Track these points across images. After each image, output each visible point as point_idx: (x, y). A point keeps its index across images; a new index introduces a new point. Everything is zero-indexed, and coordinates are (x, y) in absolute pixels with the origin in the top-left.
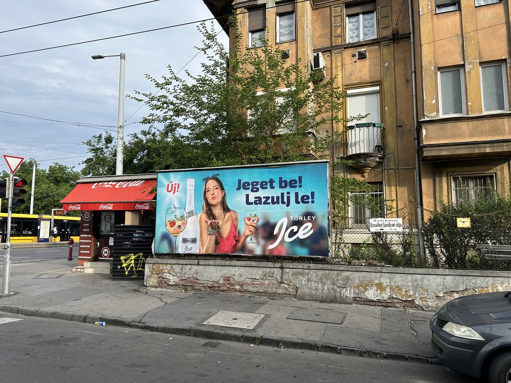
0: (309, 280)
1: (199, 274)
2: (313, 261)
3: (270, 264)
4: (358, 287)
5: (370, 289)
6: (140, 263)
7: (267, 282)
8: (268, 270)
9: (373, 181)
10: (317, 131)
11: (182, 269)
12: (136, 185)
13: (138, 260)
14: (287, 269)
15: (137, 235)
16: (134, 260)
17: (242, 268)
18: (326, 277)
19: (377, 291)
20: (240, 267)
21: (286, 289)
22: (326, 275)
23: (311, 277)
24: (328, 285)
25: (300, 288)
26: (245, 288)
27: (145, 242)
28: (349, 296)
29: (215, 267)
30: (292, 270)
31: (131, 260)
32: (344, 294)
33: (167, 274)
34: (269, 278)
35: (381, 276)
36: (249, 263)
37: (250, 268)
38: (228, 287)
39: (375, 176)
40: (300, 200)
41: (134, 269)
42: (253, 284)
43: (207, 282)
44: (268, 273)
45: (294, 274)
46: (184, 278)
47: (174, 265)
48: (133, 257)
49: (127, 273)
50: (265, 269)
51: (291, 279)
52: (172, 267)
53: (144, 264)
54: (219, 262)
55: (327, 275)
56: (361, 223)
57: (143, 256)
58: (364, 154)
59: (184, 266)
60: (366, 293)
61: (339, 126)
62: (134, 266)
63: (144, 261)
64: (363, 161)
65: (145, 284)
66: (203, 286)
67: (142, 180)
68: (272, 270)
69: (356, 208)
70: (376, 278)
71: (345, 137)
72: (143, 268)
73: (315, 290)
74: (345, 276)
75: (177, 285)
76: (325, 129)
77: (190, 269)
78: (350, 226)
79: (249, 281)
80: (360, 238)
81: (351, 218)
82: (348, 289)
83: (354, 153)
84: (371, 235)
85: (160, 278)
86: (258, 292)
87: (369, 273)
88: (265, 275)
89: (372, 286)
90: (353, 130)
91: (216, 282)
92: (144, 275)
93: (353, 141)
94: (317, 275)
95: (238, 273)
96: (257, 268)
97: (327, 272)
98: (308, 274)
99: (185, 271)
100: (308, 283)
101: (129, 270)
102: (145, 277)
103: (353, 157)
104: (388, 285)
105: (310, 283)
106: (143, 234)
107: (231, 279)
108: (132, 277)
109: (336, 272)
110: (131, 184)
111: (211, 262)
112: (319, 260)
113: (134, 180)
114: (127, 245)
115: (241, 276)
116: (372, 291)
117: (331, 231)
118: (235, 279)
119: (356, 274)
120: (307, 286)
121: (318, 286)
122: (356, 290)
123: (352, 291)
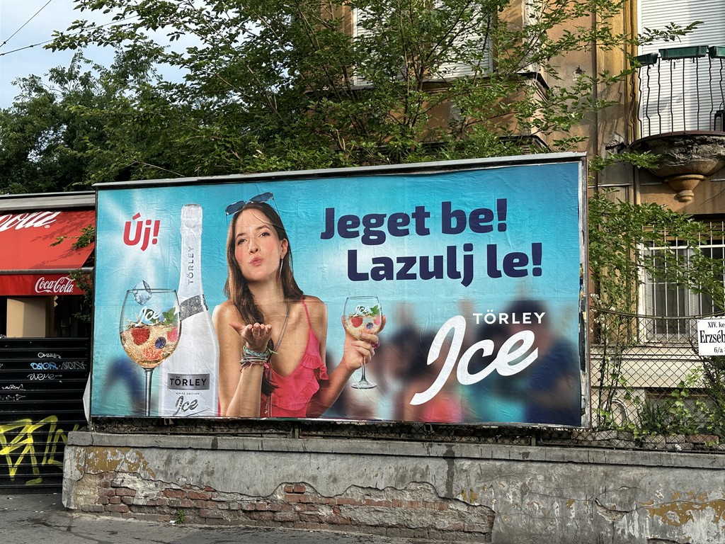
0: (525, 491)
1: (216, 475)
2: (538, 439)
3: (416, 447)
4: (662, 511)
5: (698, 517)
6: (51, 446)
7: (408, 497)
8: (410, 464)
9: (709, 212)
10: (550, 70)
11: (168, 462)
12: (37, 225)
13: (44, 438)
14: (463, 462)
15: (40, 367)
16: (35, 435)
17: (339, 459)
18: (574, 483)
19: (716, 521)
20: (332, 457)
21: (461, 516)
22: (572, 479)
23: (530, 484)
24: (579, 506)
25: (499, 514)
26: (346, 513)
27: (64, 385)
28: (637, 534)
29: (261, 456)
30: (477, 463)
31: (26, 437)
32: (623, 531)
33: (127, 476)
34: (413, 486)
36: (356, 444)
37: (361, 459)
38: (298, 512)
39: (713, 199)
40: (500, 266)
41: (34, 462)
42: (369, 503)
43: (240, 498)
44: (409, 473)
45: (483, 475)
46: (174, 487)
47: (147, 451)
48: (30, 429)
49: (12, 473)
50: (401, 462)
51: (474, 489)
52: (141, 457)
53: (61, 447)
54: (272, 441)
55: (576, 476)
56: (673, 330)
57: (59, 426)
58: (684, 135)
59: (175, 454)
60: (685, 528)
61: (612, 56)
62: (33, 452)
63: (60, 439)
64: (682, 157)
65: (65, 503)
66: (229, 510)
67: (53, 210)
68: (422, 464)
69: (660, 290)
70: (714, 485)
71: (630, 87)
72: (60, 458)
73: (544, 518)
74: (628, 481)
75: (154, 507)
76: (573, 64)
77: (191, 462)
78: (644, 340)
79: (358, 495)
80: (669, 373)
81: (646, 317)
82: (636, 515)
83: (655, 132)
84: (700, 364)
85: (106, 485)
86: (382, 526)
87: (695, 473)
88: (402, 479)
89: (702, 509)
90: (654, 68)
91: (265, 498)
92: (61, 478)
93: (654, 98)
94: (548, 479)
95: (325, 472)
96: (379, 460)
97: (578, 468)
98: (522, 475)
99: (178, 466)
100: (522, 501)
101: (18, 463)
102: (66, 485)
103: (651, 143)
105: (528, 501)
106: (58, 363)
107: (308, 489)
108: (29, 484)
109: (601, 468)
110: (23, 223)
111: (251, 442)
112: (555, 435)
113: (31, 211)
114: (13, 393)
115: (335, 480)
116: (703, 521)
117: (589, 354)
118: (319, 490)
119: (658, 475)
120: (519, 509)
121: (553, 509)
122: (658, 519)
123: (648, 521)
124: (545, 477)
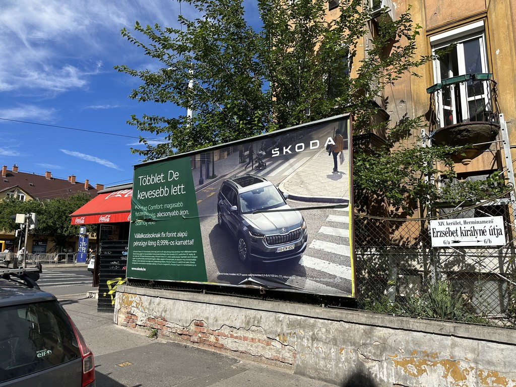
0: (314, 338)
1: (168, 312)
4: (404, 363)
5: (431, 372)
7: (251, 335)
8: (252, 314)
11: (150, 304)
15: (126, 254)
17: (219, 307)
18: (344, 336)
20: (216, 306)
21: (278, 351)
22: (343, 332)
23: (318, 334)
24: (347, 352)
25: (299, 352)
26: (221, 341)
28: (386, 380)
29: (186, 303)
30: (288, 316)
32: (376, 375)
33: (135, 309)
34: (253, 328)
35: (454, 345)
37: (229, 309)
38: (200, 338)
42: (232, 336)
43: (176, 326)
44: (252, 320)
46: (152, 317)
47: (143, 297)
48: (121, 283)
49: (113, 303)
50: (249, 312)
51: (285, 334)
52: (141, 300)
54: (190, 295)
55: (345, 331)
59: (153, 299)
60: (421, 379)
65: (114, 320)
66: (172, 332)
68: (258, 314)
70: (443, 347)
73: (324, 359)
74: (380, 338)
75: (145, 326)
77: (158, 304)
79: (227, 331)
82: (385, 365)
85: (128, 313)
86: (238, 351)
87: (428, 336)
89: (434, 365)
91: (186, 328)
95: (212, 316)
96: (237, 310)
97: (347, 325)
98: (313, 327)
99: (153, 306)
100: (312, 345)
102: (115, 311)
104: (472, 368)
105: (315, 345)
107: (205, 325)
109: (362, 326)
114: (115, 266)
115: (216, 321)
116: (435, 375)
118: (209, 325)
119: (400, 335)
120: (310, 350)
121: (330, 353)
122: (400, 369)
123: (393, 370)
124: (327, 330)
